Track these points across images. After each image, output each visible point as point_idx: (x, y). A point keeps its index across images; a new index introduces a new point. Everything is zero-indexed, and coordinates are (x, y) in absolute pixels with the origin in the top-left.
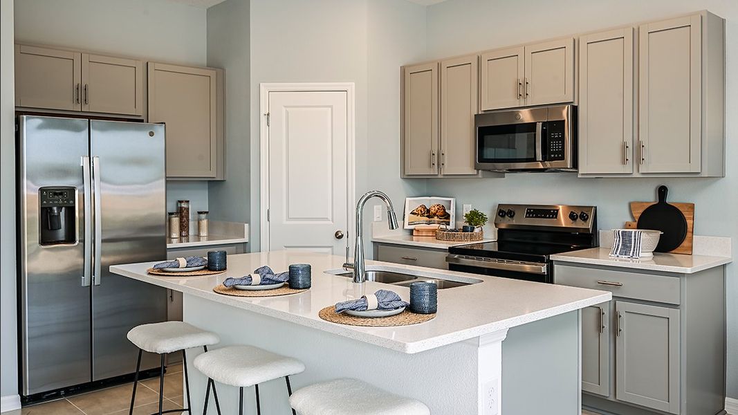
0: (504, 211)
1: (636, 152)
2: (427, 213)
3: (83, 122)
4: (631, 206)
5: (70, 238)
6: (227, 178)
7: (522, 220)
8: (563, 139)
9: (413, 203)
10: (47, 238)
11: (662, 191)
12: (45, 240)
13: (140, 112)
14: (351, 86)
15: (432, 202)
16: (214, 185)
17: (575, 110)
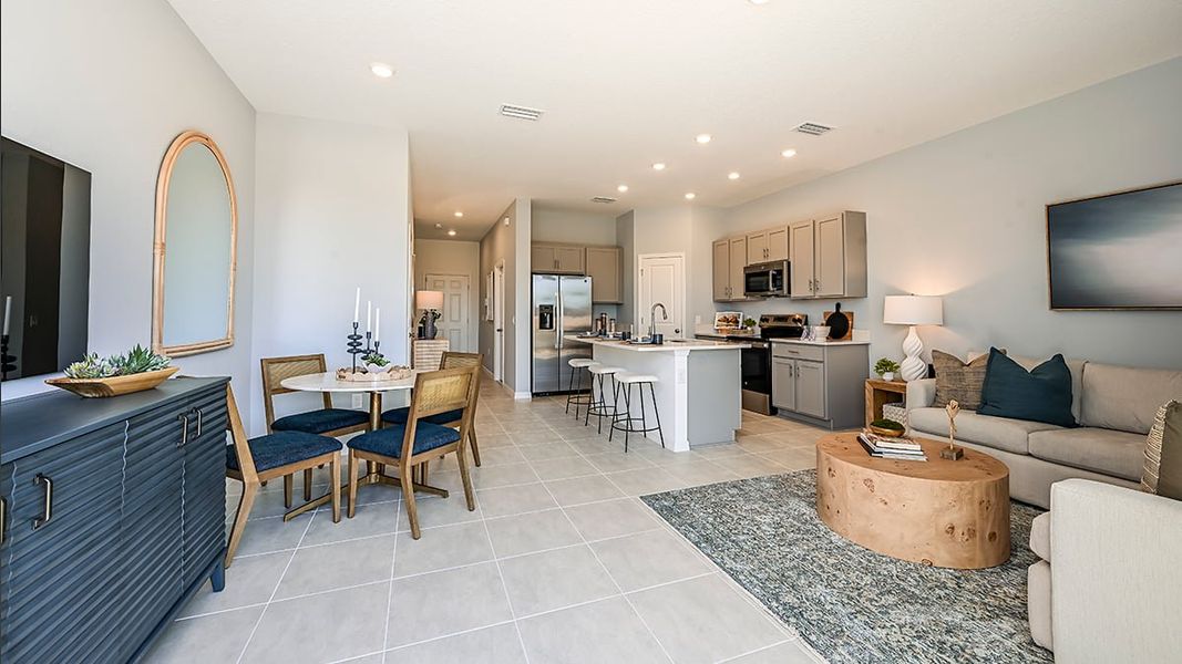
0: (764, 319)
1: (815, 284)
2: (726, 320)
3: (557, 277)
4: (825, 314)
5: (551, 327)
6: (625, 302)
7: (771, 324)
8: (782, 278)
9: (719, 315)
10: (542, 326)
11: (838, 306)
12: (541, 328)
13: (582, 271)
14: (683, 254)
15: (729, 314)
16: (618, 305)
17: (789, 264)
